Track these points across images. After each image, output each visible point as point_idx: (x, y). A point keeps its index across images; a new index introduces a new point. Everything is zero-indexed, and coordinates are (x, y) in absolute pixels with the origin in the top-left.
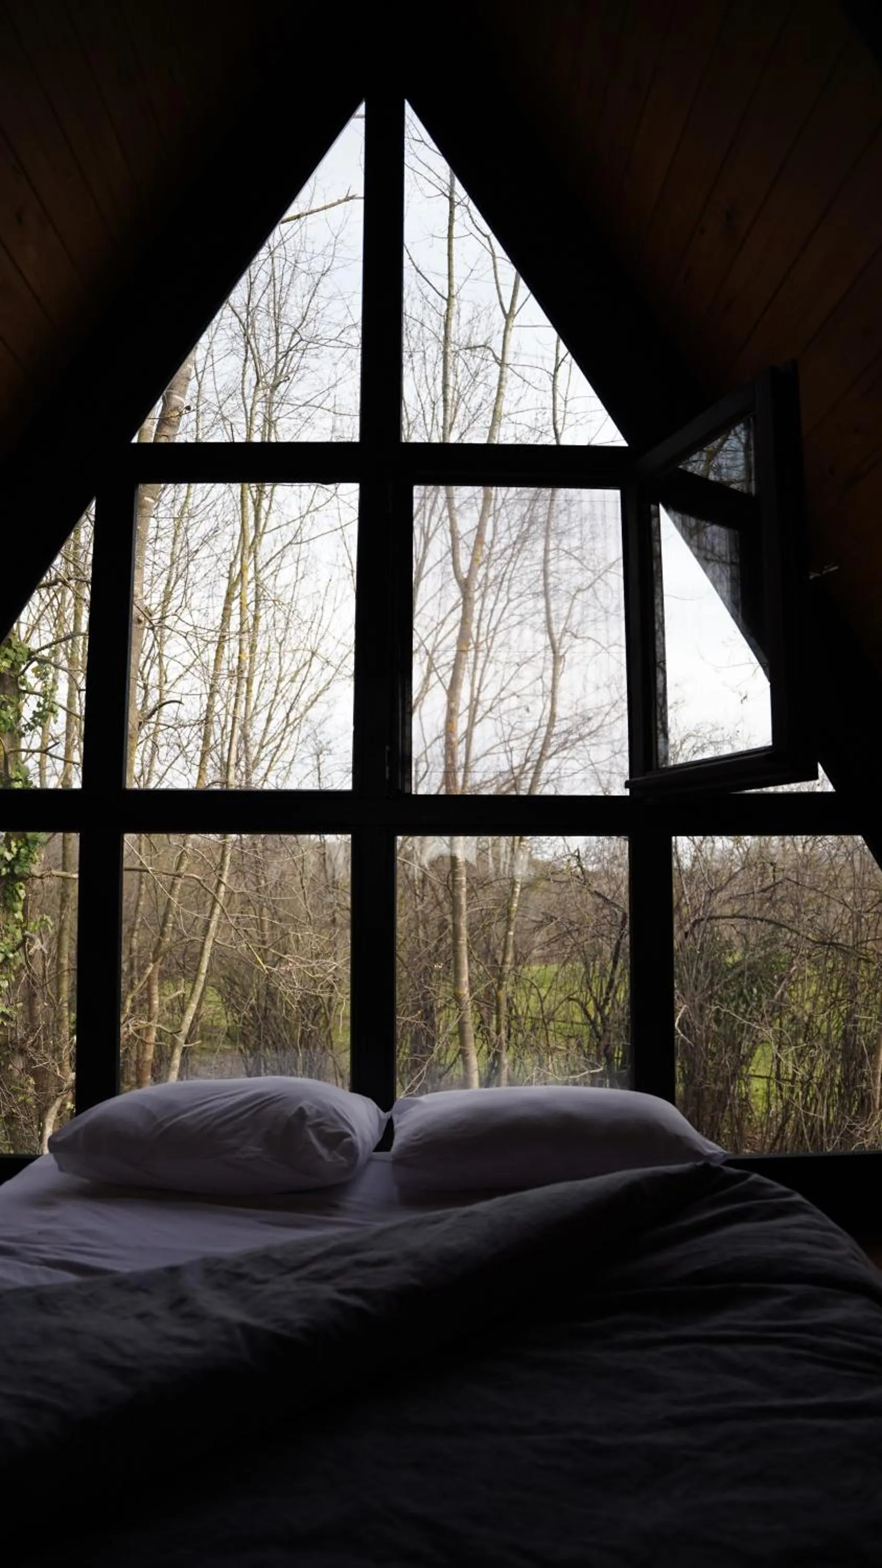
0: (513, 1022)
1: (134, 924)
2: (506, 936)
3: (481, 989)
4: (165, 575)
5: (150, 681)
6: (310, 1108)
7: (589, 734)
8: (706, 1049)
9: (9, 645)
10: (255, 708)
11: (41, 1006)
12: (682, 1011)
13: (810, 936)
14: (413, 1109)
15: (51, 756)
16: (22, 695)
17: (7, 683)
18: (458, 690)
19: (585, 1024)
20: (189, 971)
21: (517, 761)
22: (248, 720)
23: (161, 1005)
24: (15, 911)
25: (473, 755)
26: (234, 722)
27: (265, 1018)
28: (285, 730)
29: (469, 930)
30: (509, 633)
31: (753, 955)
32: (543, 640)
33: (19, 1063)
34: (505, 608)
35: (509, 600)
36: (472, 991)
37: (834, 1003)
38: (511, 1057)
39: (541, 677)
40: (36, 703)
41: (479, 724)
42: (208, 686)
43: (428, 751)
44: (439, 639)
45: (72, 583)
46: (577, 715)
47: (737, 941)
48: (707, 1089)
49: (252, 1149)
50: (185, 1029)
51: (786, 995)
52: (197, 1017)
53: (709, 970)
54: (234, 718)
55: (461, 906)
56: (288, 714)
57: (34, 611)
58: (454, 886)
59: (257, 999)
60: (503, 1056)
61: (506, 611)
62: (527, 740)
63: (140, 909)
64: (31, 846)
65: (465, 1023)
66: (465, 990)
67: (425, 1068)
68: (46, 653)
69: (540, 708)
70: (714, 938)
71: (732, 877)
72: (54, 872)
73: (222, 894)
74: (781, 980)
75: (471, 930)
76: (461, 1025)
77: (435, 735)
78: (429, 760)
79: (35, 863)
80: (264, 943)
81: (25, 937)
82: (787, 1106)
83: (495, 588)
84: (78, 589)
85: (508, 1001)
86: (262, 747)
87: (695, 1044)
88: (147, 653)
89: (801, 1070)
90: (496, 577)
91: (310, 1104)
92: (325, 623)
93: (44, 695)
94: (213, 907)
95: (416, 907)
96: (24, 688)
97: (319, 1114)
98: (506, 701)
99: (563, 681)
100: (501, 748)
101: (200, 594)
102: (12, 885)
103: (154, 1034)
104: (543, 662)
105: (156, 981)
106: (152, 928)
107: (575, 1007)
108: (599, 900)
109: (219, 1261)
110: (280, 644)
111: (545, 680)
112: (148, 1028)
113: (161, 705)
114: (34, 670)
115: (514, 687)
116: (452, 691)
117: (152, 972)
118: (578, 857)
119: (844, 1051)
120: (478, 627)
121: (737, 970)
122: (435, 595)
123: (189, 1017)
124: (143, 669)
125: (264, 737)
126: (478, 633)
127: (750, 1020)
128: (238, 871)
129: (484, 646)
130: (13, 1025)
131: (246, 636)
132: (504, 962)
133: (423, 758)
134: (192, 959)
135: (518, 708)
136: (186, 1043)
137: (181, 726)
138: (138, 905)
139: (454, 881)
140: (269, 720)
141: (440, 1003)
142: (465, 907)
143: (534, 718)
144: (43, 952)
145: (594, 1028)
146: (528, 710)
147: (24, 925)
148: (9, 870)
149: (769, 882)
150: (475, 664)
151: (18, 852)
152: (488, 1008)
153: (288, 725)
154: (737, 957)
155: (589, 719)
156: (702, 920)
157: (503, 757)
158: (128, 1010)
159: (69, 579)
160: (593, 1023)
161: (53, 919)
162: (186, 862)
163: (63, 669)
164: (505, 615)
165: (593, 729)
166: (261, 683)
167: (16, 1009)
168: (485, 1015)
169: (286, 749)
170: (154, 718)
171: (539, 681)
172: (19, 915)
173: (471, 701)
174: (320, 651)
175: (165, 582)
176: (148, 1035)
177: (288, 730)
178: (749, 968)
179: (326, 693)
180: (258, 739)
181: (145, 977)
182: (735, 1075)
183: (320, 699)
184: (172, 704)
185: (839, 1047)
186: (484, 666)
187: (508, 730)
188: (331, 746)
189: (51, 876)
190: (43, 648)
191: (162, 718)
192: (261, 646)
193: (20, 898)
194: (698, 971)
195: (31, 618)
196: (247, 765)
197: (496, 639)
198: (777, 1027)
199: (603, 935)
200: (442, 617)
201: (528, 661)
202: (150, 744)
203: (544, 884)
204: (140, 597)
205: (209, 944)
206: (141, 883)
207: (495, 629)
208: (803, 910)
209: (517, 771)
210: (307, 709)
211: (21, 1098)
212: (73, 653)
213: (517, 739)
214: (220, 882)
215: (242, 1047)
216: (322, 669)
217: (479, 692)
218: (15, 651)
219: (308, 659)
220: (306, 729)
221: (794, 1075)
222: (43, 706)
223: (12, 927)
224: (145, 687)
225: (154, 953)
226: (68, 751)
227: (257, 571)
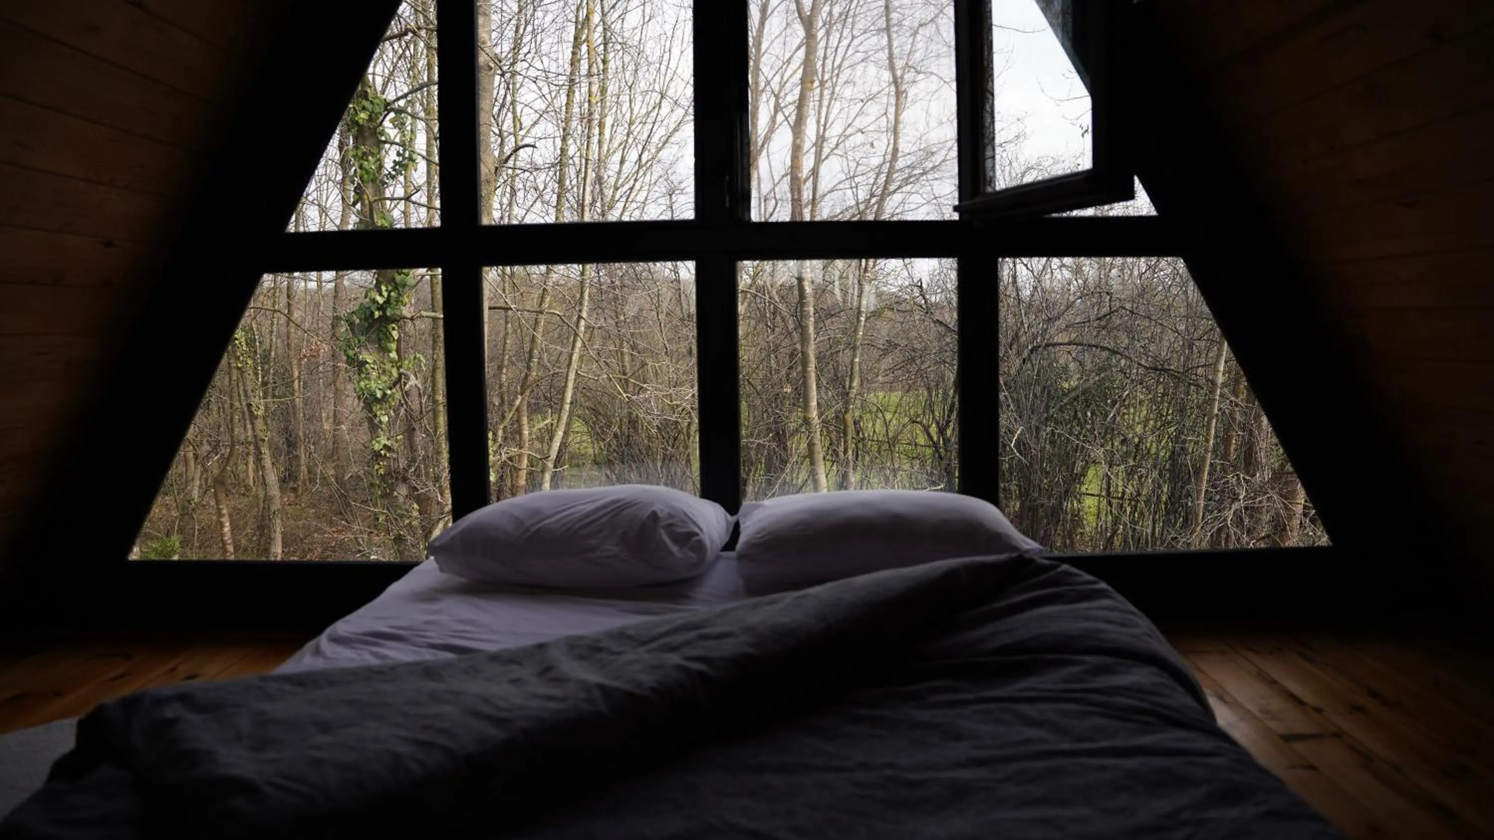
0: (860, 445)
1: (502, 361)
2: (852, 362)
3: (830, 414)
4: (514, 22)
5: (504, 128)
6: (662, 511)
7: (933, 168)
8: (1041, 467)
9: (365, 96)
10: (608, 151)
11: (420, 437)
12: (1019, 432)
13: (1143, 362)
14: (757, 511)
15: (414, 203)
16: (381, 145)
17: (367, 134)
18: (803, 127)
19: (928, 446)
20: (556, 403)
21: (862, 195)
22: (601, 162)
23: (530, 434)
24: (390, 351)
25: (819, 193)
26: (587, 164)
27: (628, 444)
28: (637, 172)
29: (817, 358)
30: (854, 70)
31: (1088, 380)
32: (887, 76)
33: (402, 491)
34: (849, 45)
35: (853, 38)
36: (820, 415)
37: (1164, 425)
38: (858, 477)
39: (885, 113)
40: (395, 152)
41: (825, 162)
42: (561, 130)
43: (777, 189)
44: (785, 78)
45: (423, 33)
46: (920, 150)
47: (1072, 366)
48: (1042, 505)
49: (611, 548)
50: (554, 454)
51: (1118, 418)
52: (564, 445)
53: (1045, 395)
54: (587, 160)
55: (809, 335)
56: (640, 156)
57: (388, 64)
58: (802, 316)
59: (620, 427)
60: (851, 474)
61: (851, 48)
62: (872, 175)
63: (508, 347)
64: (401, 289)
65: (815, 444)
66: (814, 414)
67: (777, 487)
68: (402, 103)
69: (883, 144)
70: (1050, 365)
71: (1070, 306)
72: (424, 313)
73: (582, 329)
74: (1114, 403)
75: (819, 359)
76: (811, 446)
77: (783, 172)
78: (778, 197)
79: (405, 306)
80: (625, 374)
81: (400, 375)
82: (1116, 521)
83: (839, 26)
84: (429, 38)
85: (855, 423)
86: (616, 189)
87: (1031, 463)
88: (501, 101)
89: (1130, 487)
90: (841, 14)
91: (662, 507)
92: (673, 65)
93: (402, 144)
94: (574, 341)
95: (768, 336)
96: (383, 138)
97: (671, 516)
98: (851, 138)
99: (905, 116)
100: (847, 184)
101: (550, 40)
102: (385, 327)
103: (525, 461)
104: (887, 98)
105: (525, 413)
106: (519, 365)
107: (918, 429)
108: (941, 329)
109: (581, 638)
110: (630, 87)
111: (889, 116)
112: (520, 456)
113: (516, 149)
114: (391, 121)
115: (858, 124)
116: (798, 128)
117: (521, 403)
118: (921, 287)
119: (1171, 471)
120: (823, 65)
121: (1073, 395)
122: (781, 34)
123: (556, 445)
124: (498, 116)
125: (618, 180)
126: (823, 71)
127: (1084, 441)
128: (597, 307)
129: (829, 84)
130: (395, 456)
131: (595, 79)
132: (850, 387)
133: (772, 195)
134: (558, 393)
135: (864, 144)
136: (555, 467)
137: (537, 169)
138: (505, 343)
139: (802, 311)
140: (622, 162)
141: (792, 426)
142: (813, 336)
143: (878, 153)
144: (419, 389)
145: (937, 451)
146: (872, 145)
147: (399, 364)
148: (381, 313)
149: (1105, 310)
150: (820, 101)
151: (389, 296)
152: (837, 431)
153: (640, 167)
154: (1073, 383)
155: (933, 153)
156: (1039, 347)
157: (849, 192)
158: (500, 439)
159: (419, 28)
160: (935, 445)
161: (425, 357)
162: (548, 299)
163: (421, 119)
164: (850, 52)
165: (937, 164)
166: (613, 126)
167: (397, 441)
168: (834, 438)
169: (640, 190)
170: (511, 163)
171: (884, 118)
172: (393, 355)
173: (817, 139)
174: (670, 93)
175: (514, 29)
176: (520, 461)
177: (641, 173)
178: (1084, 393)
179: (677, 134)
180: (612, 181)
181: (514, 408)
182: (1067, 493)
183: (672, 140)
184: (526, 149)
185: (1167, 466)
186: (829, 104)
187: (853, 165)
188: (683, 186)
189: (421, 317)
190: (398, 99)
191: (518, 163)
192: (612, 88)
193: (394, 339)
194: (1035, 396)
195: (386, 71)
196: (603, 206)
197: (841, 76)
198: (1109, 447)
199: (945, 362)
200: (787, 56)
201: (872, 98)
202: (508, 189)
203: (889, 314)
204: (489, 44)
205: (572, 376)
206: (507, 322)
207: (840, 66)
208: (1136, 337)
209: (862, 207)
210: (659, 150)
211: (407, 521)
212: (428, 103)
213: (862, 174)
214: (580, 317)
215: (609, 473)
216: (672, 111)
217: (825, 130)
218: (372, 102)
219: (658, 101)
220: (657, 170)
221: (1124, 493)
222: (403, 155)
223: (388, 366)
224: (500, 135)
225: (521, 387)
226: (430, 198)
227: (604, 15)
